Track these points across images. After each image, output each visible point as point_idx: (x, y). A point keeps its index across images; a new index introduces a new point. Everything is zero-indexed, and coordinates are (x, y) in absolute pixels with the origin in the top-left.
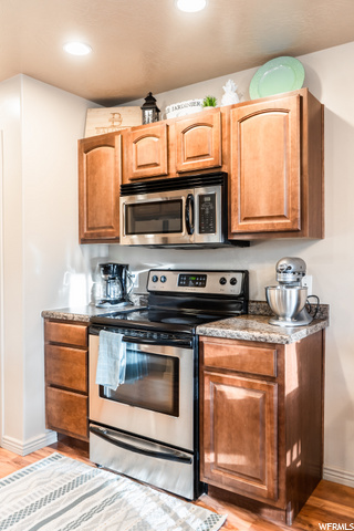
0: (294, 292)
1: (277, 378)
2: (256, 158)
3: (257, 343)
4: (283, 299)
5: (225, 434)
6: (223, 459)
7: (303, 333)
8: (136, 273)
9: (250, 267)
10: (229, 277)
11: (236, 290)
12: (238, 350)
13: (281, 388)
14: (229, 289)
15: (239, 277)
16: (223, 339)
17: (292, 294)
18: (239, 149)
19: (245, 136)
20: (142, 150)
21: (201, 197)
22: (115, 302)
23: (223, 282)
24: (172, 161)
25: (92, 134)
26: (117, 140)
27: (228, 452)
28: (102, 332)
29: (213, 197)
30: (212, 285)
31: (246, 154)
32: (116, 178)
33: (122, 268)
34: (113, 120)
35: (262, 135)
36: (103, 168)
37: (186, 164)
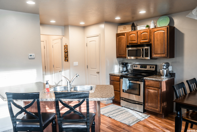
0: (166, 70)
1: (160, 88)
2: (158, 41)
3: (156, 81)
4: (163, 72)
5: (150, 99)
7: (167, 79)
8: (130, 65)
10: (152, 66)
11: (154, 69)
13: (161, 90)
14: (152, 69)
15: (155, 66)
16: (149, 80)
18: (154, 38)
19: (155, 35)
20: (132, 37)
21: (145, 49)
22: (125, 72)
23: (151, 67)
24: (139, 40)
25: (119, 32)
26: (126, 34)
27: (150, 103)
28: (123, 78)
29: (148, 49)
30: (148, 68)
31: (156, 40)
32: (125, 43)
33: (126, 64)
34: (124, 28)
35: (159, 36)
36: (122, 41)
37: (142, 41)
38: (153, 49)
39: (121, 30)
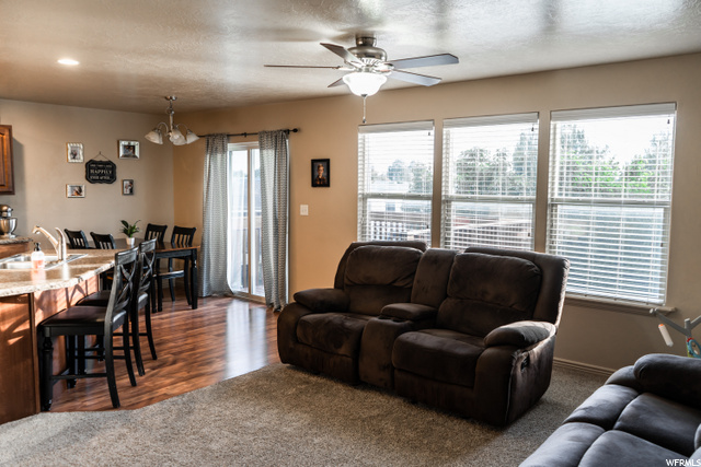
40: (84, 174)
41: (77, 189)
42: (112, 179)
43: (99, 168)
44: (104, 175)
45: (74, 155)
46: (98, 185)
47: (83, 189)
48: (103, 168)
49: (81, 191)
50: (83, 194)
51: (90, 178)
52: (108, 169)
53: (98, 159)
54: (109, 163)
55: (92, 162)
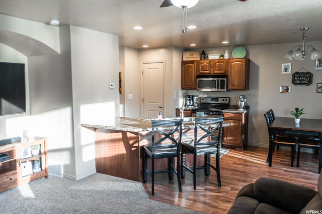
0: (243, 102)
1: (241, 120)
2: (235, 72)
3: (237, 113)
4: (241, 104)
5: (229, 133)
6: (228, 138)
7: (245, 112)
8: (196, 98)
9: (230, 97)
10: (225, 99)
11: (227, 102)
12: (232, 115)
13: (242, 122)
14: (225, 102)
15: (228, 99)
16: (228, 113)
17: (243, 103)
18: (231, 70)
19: (232, 66)
20: (203, 67)
21: (221, 80)
22: (191, 106)
23: (223, 100)
24: (212, 70)
25: (185, 59)
26: (196, 63)
27: (230, 137)
28: (197, 112)
29: (224, 80)
30: (220, 101)
31: (233, 71)
32: (195, 73)
33: (193, 96)
34: (191, 55)
35: (236, 67)
36: (190, 70)
37: (216, 72)
38: (230, 80)
39: (187, 57)
40: (292, 80)
41: (286, 88)
42: (310, 82)
43: (301, 77)
44: (304, 80)
45: (286, 70)
46: (299, 86)
47: (290, 88)
48: (304, 77)
49: (288, 89)
50: (290, 91)
51: (294, 82)
52: (307, 77)
53: (301, 71)
54: (309, 73)
55: (297, 73)
